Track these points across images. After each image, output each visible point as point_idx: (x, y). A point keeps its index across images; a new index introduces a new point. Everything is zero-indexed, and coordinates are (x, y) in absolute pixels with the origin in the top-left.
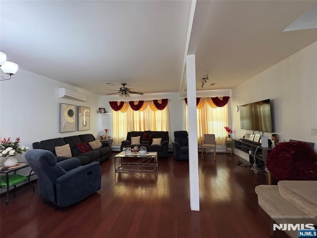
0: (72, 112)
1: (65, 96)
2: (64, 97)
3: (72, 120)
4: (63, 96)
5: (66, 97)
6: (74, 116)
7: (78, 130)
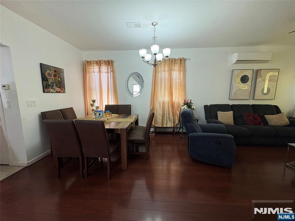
0: (247, 78)
1: (237, 61)
2: (236, 63)
3: (246, 87)
4: (235, 61)
5: (239, 61)
6: (249, 83)
7: (253, 99)
